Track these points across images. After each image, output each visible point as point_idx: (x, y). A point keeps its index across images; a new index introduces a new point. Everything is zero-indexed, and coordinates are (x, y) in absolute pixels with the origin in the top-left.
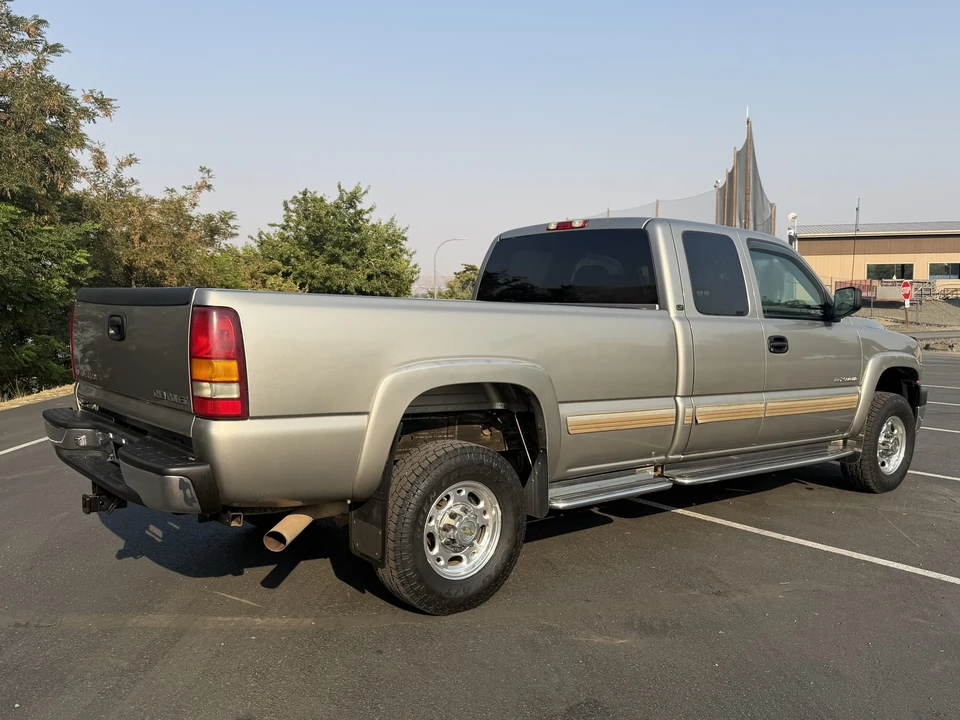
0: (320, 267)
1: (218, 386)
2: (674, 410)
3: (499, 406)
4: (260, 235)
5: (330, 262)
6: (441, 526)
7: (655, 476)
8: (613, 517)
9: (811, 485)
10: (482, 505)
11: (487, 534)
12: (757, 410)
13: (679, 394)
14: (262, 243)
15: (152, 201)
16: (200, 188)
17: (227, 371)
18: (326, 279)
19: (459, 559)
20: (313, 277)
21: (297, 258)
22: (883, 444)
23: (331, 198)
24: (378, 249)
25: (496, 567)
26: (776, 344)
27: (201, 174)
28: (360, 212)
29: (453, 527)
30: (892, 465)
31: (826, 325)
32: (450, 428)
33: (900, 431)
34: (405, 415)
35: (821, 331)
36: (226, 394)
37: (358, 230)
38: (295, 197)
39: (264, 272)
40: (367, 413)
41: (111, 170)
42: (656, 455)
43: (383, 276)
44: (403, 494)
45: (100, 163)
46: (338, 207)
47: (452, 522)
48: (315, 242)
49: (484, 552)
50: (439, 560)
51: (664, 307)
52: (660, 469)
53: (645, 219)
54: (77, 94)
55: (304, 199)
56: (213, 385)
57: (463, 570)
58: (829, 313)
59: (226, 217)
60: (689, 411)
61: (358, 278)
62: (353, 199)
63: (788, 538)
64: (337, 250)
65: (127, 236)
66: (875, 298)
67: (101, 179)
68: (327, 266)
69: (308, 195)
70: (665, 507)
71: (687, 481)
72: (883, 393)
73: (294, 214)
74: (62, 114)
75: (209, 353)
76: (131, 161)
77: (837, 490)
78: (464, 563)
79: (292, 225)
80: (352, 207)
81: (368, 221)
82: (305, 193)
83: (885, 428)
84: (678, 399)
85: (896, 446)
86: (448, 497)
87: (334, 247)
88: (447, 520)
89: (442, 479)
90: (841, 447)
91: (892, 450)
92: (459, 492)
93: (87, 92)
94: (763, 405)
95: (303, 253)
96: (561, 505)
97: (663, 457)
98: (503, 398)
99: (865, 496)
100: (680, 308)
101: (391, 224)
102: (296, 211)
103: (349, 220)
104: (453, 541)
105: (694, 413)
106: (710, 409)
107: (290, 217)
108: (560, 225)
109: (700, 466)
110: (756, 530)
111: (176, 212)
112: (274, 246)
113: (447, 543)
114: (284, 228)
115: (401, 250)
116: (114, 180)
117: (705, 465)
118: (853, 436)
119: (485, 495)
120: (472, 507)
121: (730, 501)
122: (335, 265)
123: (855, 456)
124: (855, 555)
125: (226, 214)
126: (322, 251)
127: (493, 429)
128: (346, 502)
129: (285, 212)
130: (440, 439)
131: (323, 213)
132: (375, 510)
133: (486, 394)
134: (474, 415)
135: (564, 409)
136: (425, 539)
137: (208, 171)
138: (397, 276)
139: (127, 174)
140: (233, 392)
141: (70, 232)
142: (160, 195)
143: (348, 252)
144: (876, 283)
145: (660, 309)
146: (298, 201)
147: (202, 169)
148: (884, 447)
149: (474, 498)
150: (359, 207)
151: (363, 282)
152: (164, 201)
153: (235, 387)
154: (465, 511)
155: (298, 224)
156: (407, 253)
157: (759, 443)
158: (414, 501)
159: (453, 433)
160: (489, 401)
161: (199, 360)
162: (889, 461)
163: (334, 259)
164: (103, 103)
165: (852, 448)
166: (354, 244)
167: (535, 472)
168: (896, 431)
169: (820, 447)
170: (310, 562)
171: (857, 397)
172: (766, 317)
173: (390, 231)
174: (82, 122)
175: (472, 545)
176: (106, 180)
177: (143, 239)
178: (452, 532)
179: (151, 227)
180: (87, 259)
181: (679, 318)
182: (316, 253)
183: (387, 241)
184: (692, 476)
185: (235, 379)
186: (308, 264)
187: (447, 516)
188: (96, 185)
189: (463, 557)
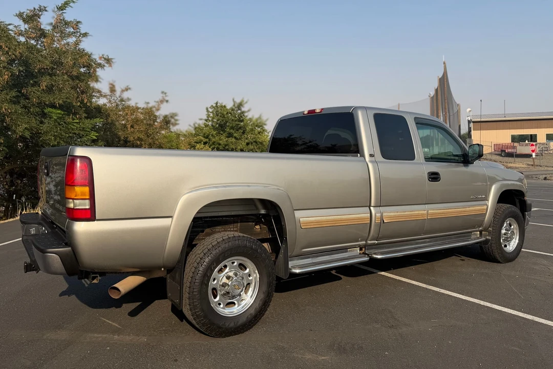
0: (223, 139)
1: (77, 202)
2: (369, 215)
3: (263, 212)
4: (194, 125)
5: (228, 137)
6: (221, 284)
7: (360, 254)
8: (342, 276)
9: (463, 258)
10: (248, 271)
11: (251, 289)
12: (422, 215)
13: (373, 204)
14: (195, 128)
15: (138, 108)
16: (162, 102)
17: (83, 194)
18: (226, 145)
19: (234, 303)
20: (220, 144)
21: (212, 135)
22: (505, 234)
23: (229, 106)
24: (252, 130)
25: (256, 309)
26: (432, 176)
27: (162, 95)
28: (243, 112)
29: (228, 285)
30: (512, 246)
31: (465, 166)
32: (235, 224)
33: (515, 227)
34: (194, 218)
35: (462, 169)
36: (82, 206)
37: (242, 121)
38: (212, 106)
39: (195, 142)
40: (171, 217)
41: (118, 93)
42: (361, 241)
43: (254, 144)
44: (195, 264)
45: (112, 89)
46: (233, 110)
47: (227, 281)
48: (221, 128)
49: (248, 300)
50: (220, 304)
51: (363, 155)
52: (364, 249)
53: (353, 107)
54: (96, 56)
55: (217, 106)
56: (75, 201)
57: (235, 310)
58: (465, 159)
59: (173, 115)
60: (379, 215)
61: (242, 144)
62: (240, 105)
63: (443, 291)
64: (232, 131)
65: (125, 126)
66: (516, 152)
67: (113, 98)
68: (227, 139)
69: (218, 104)
70: (375, 271)
71: (379, 257)
72: (501, 204)
73: (211, 114)
74: (88, 66)
75: (73, 182)
76: (127, 89)
77: (479, 261)
78: (236, 306)
79: (210, 119)
80: (239, 109)
81: (247, 116)
82: (217, 103)
83: (505, 225)
84: (372, 208)
85: (512, 235)
86: (225, 266)
87: (230, 129)
88: (225, 280)
89: (219, 255)
90: (479, 236)
91: (510, 238)
92: (233, 263)
93: (101, 56)
94: (426, 212)
95: (215, 133)
96: (298, 271)
97: (364, 242)
98: (265, 208)
99: (495, 264)
100: (371, 156)
101: (260, 118)
102: (212, 112)
103: (238, 116)
104: (228, 293)
105: (382, 216)
106: (391, 214)
107: (209, 115)
108: (310, 112)
109: (389, 247)
110: (424, 286)
111: (149, 113)
112: (201, 130)
113: (224, 295)
114: (206, 120)
115: (264, 131)
116: (119, 99)
117: (393, 247)
118: (486, 230)
119: (250, 265)
120: (241, 273)
121: (413, 267)
122: (230, 139)
123: (487, 241)
124: (482, 303)
125: (173, 114)
126: (224, 131)
127: (261, 225)
128: (161, 269)
129: (207, 113)
130: (229, 231)
131: (225, 113)
132: (177, 275)
133: (255, 205)
134: (249, 217)
135: (298, 214)
136: (210, 292)
137: (165, 93)
138: (261, 143)
139: (125, 95)
140: (86, 205)
141: (88, 123)
142: (141, 105)
143: (237, 132)
144: (516, 144)
145: (360, 156)
146: (213, 107)
147: (163, 92)
148: (505, 236)
149: (242, 267)
150: (243, 109)
151: (244, 146)
152: (143, 108)
153: (87, 202)
154: (236, 275)
155: (213, 118)
156: (266, 132)
157: (425, 234)
158: (201, 269)
159: (237, 227)
160: (257, 209)
161: (69, 187)
162: (509, 245)
163: (230, 135)
164: (108, 61)
165: (485, 236)
166: (240, 128)
167: (282, 251)
168: (512, 227)
169: (467, 235)
170: (160, 301)
171: (486, 207)
172: (426, 161)
173: (259, 121)
174: (97, 70)
175: (240, 295)
176: (115, 98)
177: (132, 127)
178: (227, 287)
179: (137, 121)
180: (96, 136)
181: (371, 162)
182: (222, 132)
183: (256, 126)
184: (382, 254)
185: (88, 197)
186: (217, 138)
187: (225, 277)
188: (110, 101)
189: (236, 302)
